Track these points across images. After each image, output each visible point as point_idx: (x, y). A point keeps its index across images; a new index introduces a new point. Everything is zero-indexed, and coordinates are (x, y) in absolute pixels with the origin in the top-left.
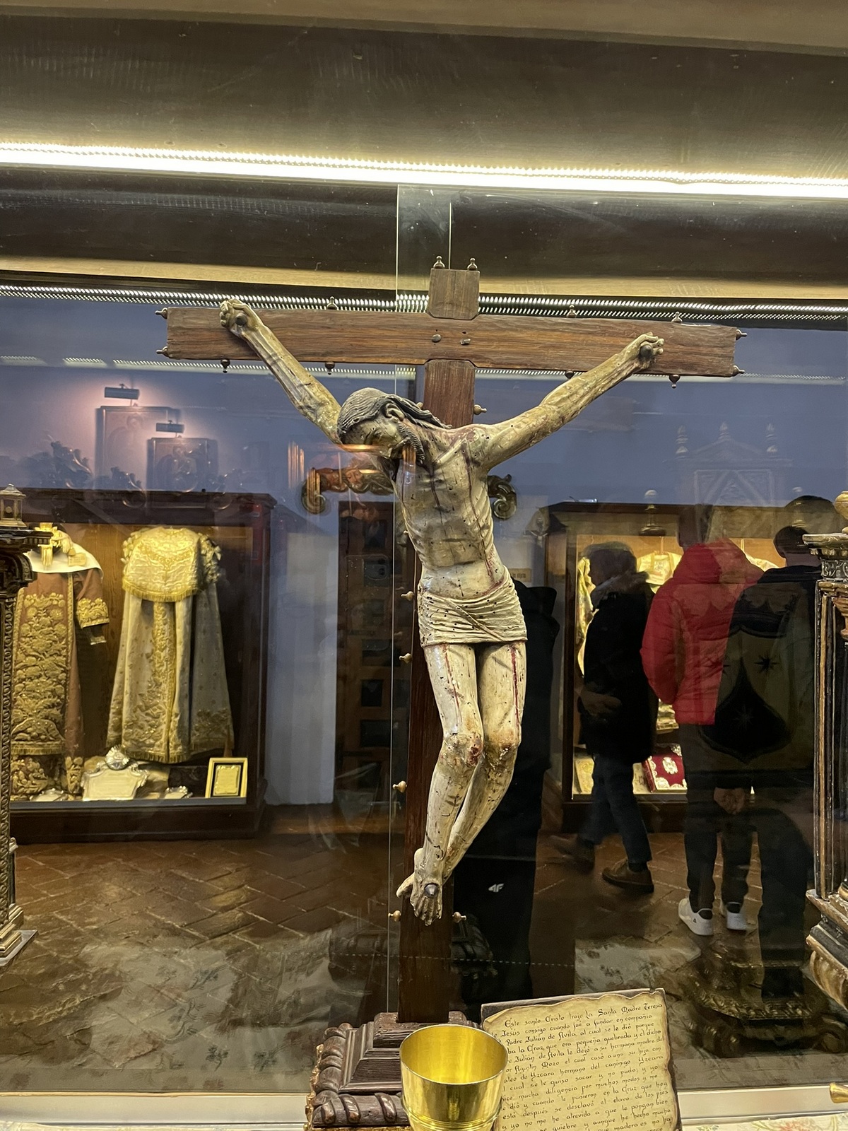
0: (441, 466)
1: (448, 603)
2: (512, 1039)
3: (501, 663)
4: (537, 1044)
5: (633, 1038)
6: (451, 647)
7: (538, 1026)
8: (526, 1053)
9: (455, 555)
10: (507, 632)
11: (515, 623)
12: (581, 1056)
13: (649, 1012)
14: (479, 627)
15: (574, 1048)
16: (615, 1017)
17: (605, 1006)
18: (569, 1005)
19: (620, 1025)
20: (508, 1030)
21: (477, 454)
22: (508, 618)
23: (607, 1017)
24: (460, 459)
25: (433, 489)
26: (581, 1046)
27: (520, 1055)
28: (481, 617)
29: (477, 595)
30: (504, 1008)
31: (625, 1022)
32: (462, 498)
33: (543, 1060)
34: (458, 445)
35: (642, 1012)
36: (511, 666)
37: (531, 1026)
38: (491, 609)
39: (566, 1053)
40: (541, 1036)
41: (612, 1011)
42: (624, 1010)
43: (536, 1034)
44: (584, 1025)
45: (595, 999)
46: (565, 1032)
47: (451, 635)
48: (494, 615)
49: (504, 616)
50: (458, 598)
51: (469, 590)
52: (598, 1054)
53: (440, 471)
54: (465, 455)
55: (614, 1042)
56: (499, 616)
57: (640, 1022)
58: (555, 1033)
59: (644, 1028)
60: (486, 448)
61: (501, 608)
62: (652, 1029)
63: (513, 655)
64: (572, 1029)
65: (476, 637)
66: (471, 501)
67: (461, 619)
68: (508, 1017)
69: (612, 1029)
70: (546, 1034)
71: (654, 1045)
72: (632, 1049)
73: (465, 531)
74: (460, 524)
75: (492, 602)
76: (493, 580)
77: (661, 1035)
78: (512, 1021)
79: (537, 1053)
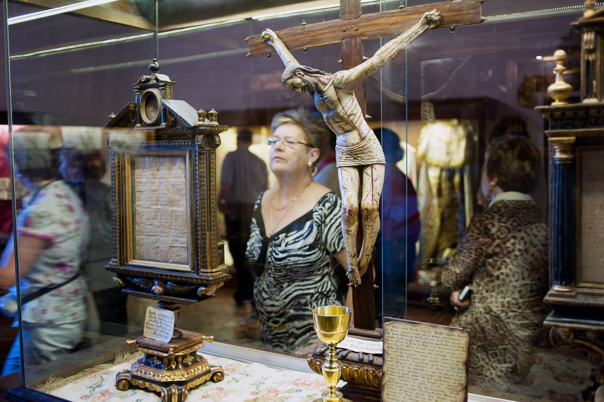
0: (325, 92)
1: (343, 150)
2: (395, 333)
3: (367, 174)
4: (405, 338)
5: (450, 347)
6: (344, 168)
7: (406, 331)
8: (400, 340)
9: (343, 129)
10: (369, 160)
11: (373, 156)
12: (424, 347)
13: (460, 338)
14: (357, 159)
15: (421, 343)
16: (442, 336)
17: (438, 330)
18: (421, 326)
19: (444, 340)
20: (393, 329)
21: (338, 84)
22: (369, 154)
23: (439, 335)
24: (332, 87)
25: (324, 102)
26: (425, 344)
27: (397, 340)
28: (357, 154)
29: (353, 145)
30: (393, 320)
31: (447, 339)
32: (335, 104)
33: (407, 344)
34: (331, 82)
35: (457, 337)
36: (370, 175)
37: (404, 330)
38: (361, 150)
39: (417, 344)
40: (407, 335)
41: (441, 333)
42: (447, 334)
43: (405, 334)
44: (427, 336)
45: (434, 327)
46: (418, 336)
47: (344, 163)
48: (363, 153)
49: (367, 153)
50: (346, 147)
51: (350, 143)
52: (432, 349)
53: (324, 94)
54: (334, 85)
55: (440, 346)
56: (365, 153)
57: (454, 341)
58: (413, 335)
59: (456, 344)
60: (343, 81)
61: (365, 150)
62: (460, 345)
63: (372, 170)
64: (421, 336)
65: (356, 163)
66: (341, 105)
67: (348, 156)
68: (394, 324)
69: (440, 340)
70: (409, 335)
71: (460, 352)
72: (448, 351)
73: (342, 119)
74: (338, 115)
75: (360, 147)
76: (361, 137)
77: (464, 349)
78: (396, 326)
79: (404, 341)
